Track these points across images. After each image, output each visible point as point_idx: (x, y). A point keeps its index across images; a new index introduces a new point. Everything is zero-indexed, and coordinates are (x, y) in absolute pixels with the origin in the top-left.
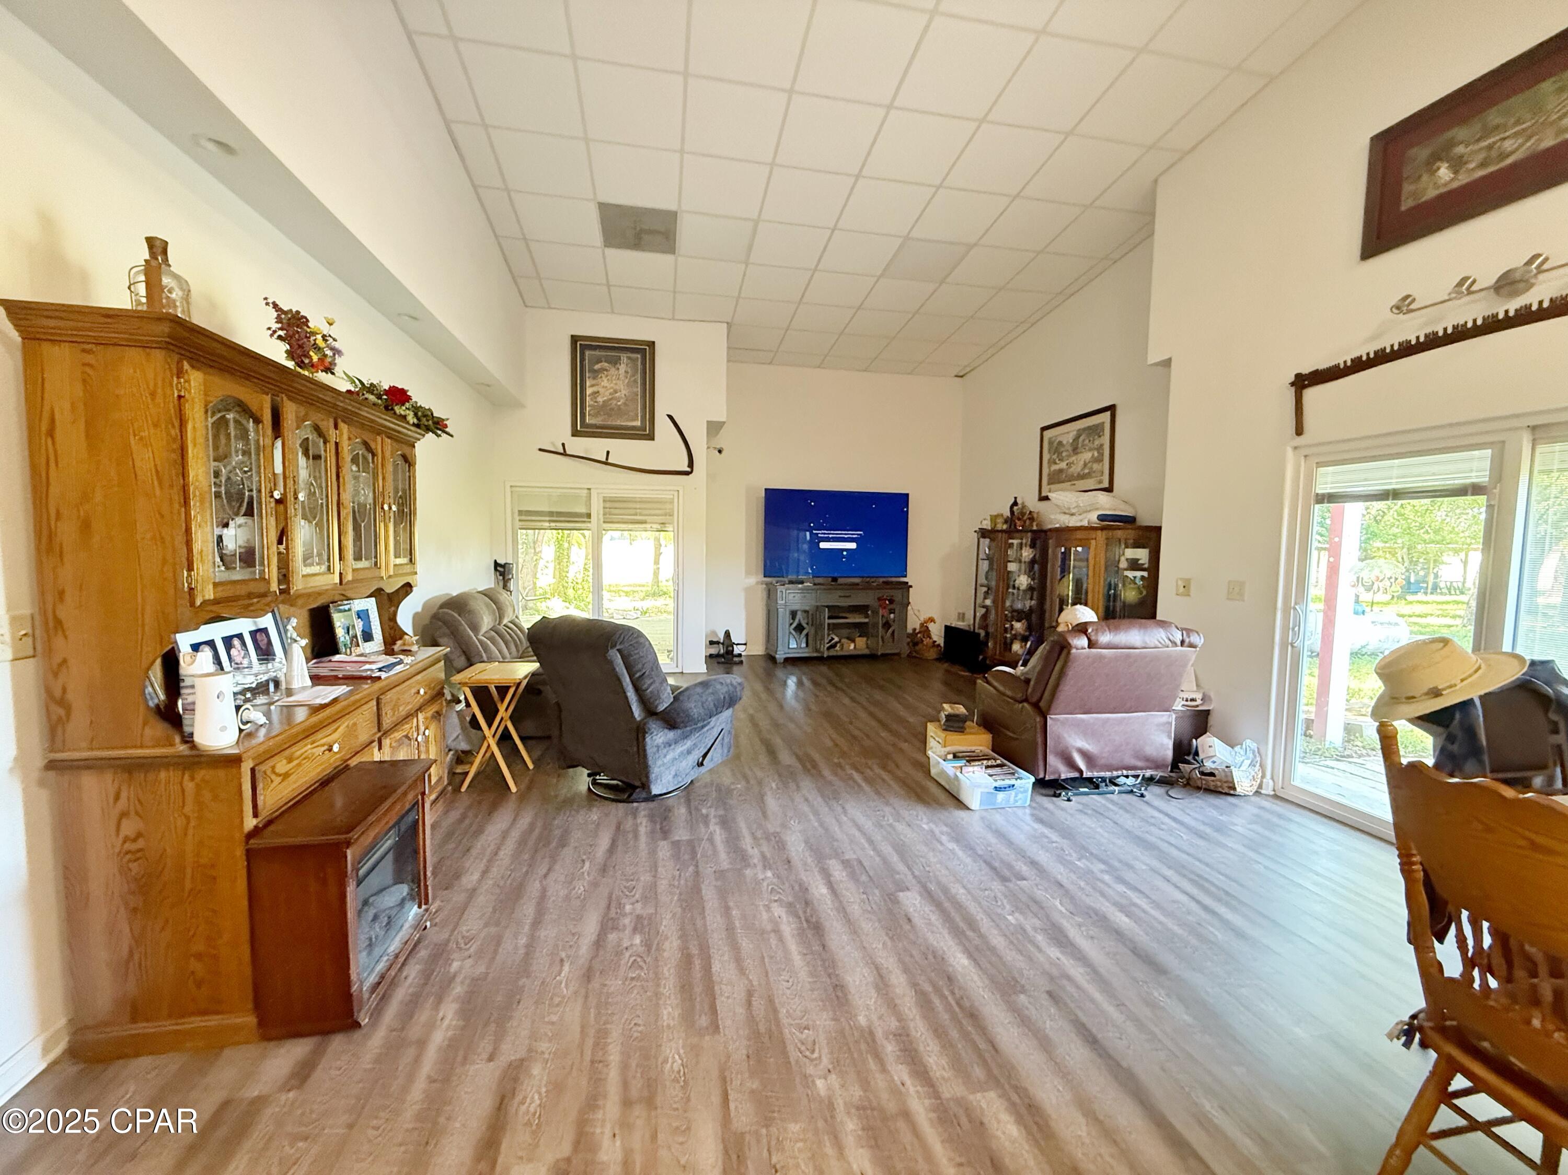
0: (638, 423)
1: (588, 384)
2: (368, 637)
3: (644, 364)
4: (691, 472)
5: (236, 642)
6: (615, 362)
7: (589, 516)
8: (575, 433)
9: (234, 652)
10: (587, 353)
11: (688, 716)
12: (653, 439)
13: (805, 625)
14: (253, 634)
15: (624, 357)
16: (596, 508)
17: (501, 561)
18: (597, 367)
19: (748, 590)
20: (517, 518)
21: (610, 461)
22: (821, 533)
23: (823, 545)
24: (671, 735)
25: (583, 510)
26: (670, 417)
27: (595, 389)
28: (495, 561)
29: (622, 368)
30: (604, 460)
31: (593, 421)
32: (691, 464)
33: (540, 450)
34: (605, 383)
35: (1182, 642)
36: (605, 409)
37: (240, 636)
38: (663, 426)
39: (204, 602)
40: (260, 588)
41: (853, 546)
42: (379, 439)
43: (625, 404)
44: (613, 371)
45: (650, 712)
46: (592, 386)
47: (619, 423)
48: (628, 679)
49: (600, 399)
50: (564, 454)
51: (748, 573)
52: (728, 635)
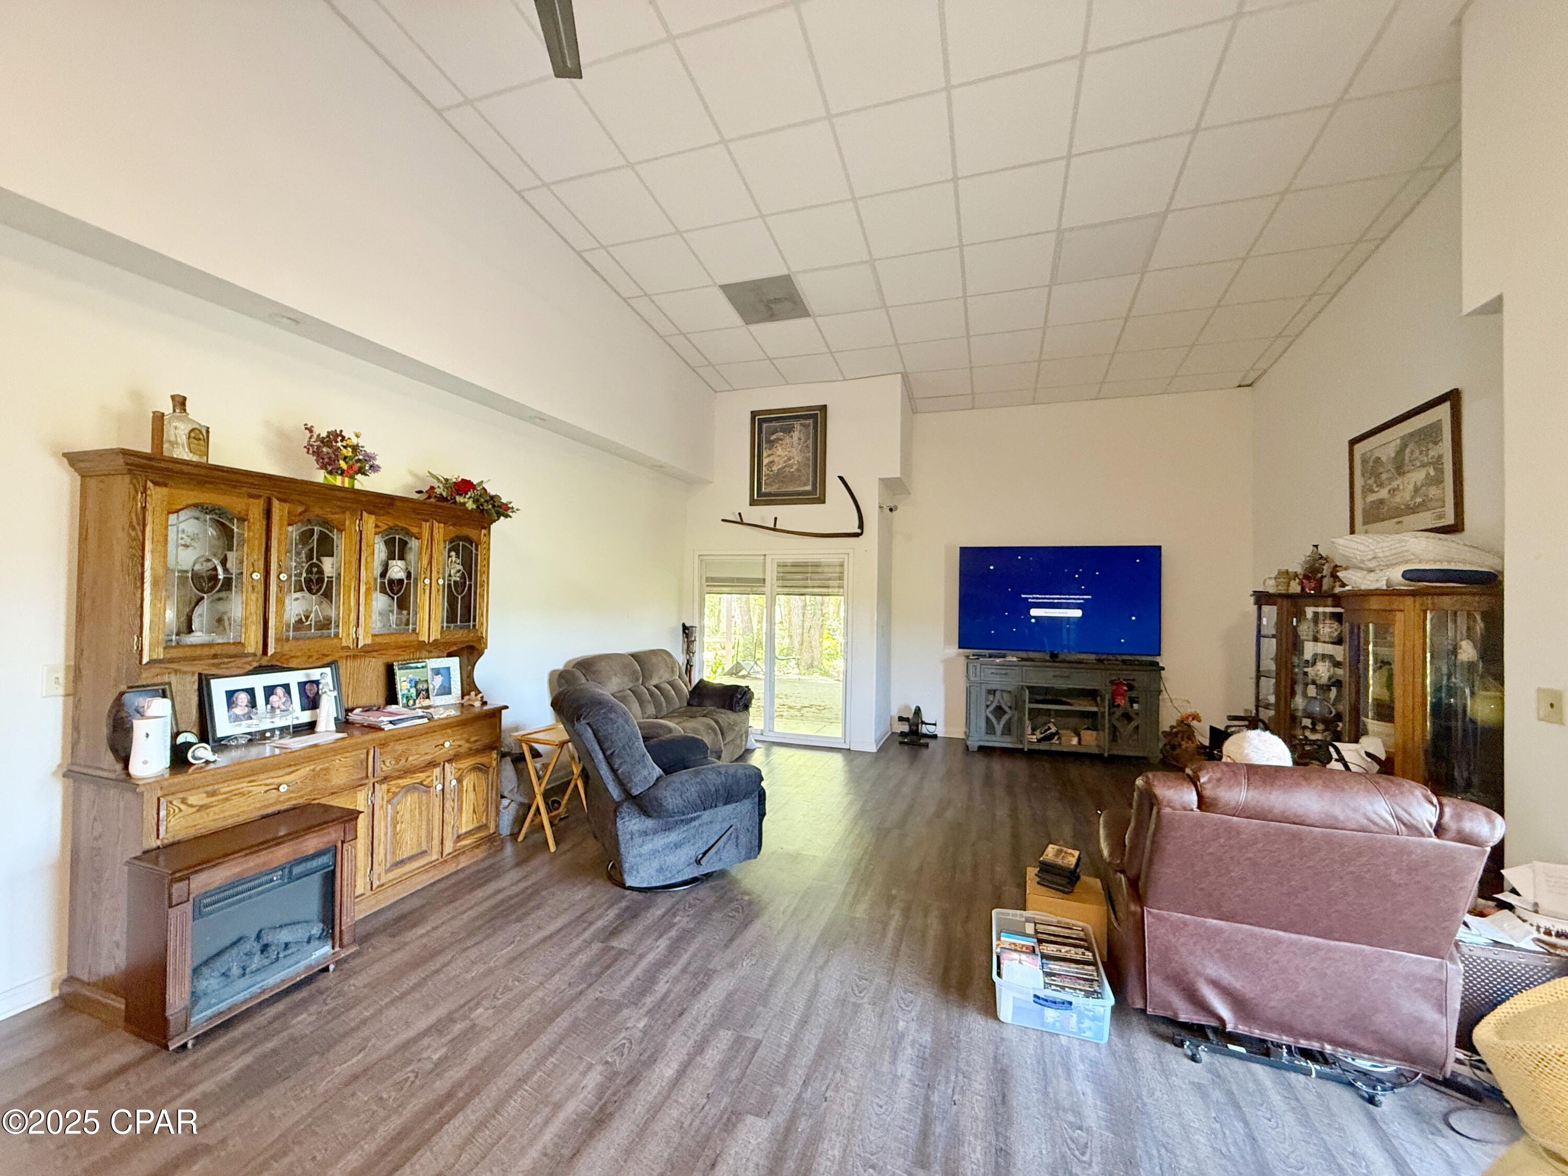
0: (809, 488)
1: (765, 454)
2: (446, 690)
3: (815, 428)
4: (861, 534)
5: (280, 691)
6: (789, 430)
7: (764, 580)
8: (753, 503)
9: (273, 699)
10: (765, 425)
11: (661, 805)
12: (824, 502)
13: (1007, 709)
14: (302, 685)
15: (797, 425)
16: (771, 574)
17: (687, 625)
18: (772, 438)
19: (947, 662)
20: (705, 584)
21: (778, 527)
22: (1032, 598)
23: (1034, 612)
24: (650, 823)
25: (761, 577)
26: (841, 478)
27: (771, 459)
28: (684, 625)
29: (796, 435)
30: (772, 526)
31: (773, 489)
32: (861, 526)
33: (723, 520)
34: (780, 451)
36: (779, 476)
37: (286, 687)
38: (833, 487)
39: (152, 662)
40: (233, 650)
41: (1078, 613)
42: (426, 526)
43: (798, 470)
44: (787, 440)
45: (629, 797)
46: (769, 456)
47: (791, 489)
48: (601, 756)
49: (775, 468)
50: (742, 523)
51: (947, 642)
52: (918, 711)
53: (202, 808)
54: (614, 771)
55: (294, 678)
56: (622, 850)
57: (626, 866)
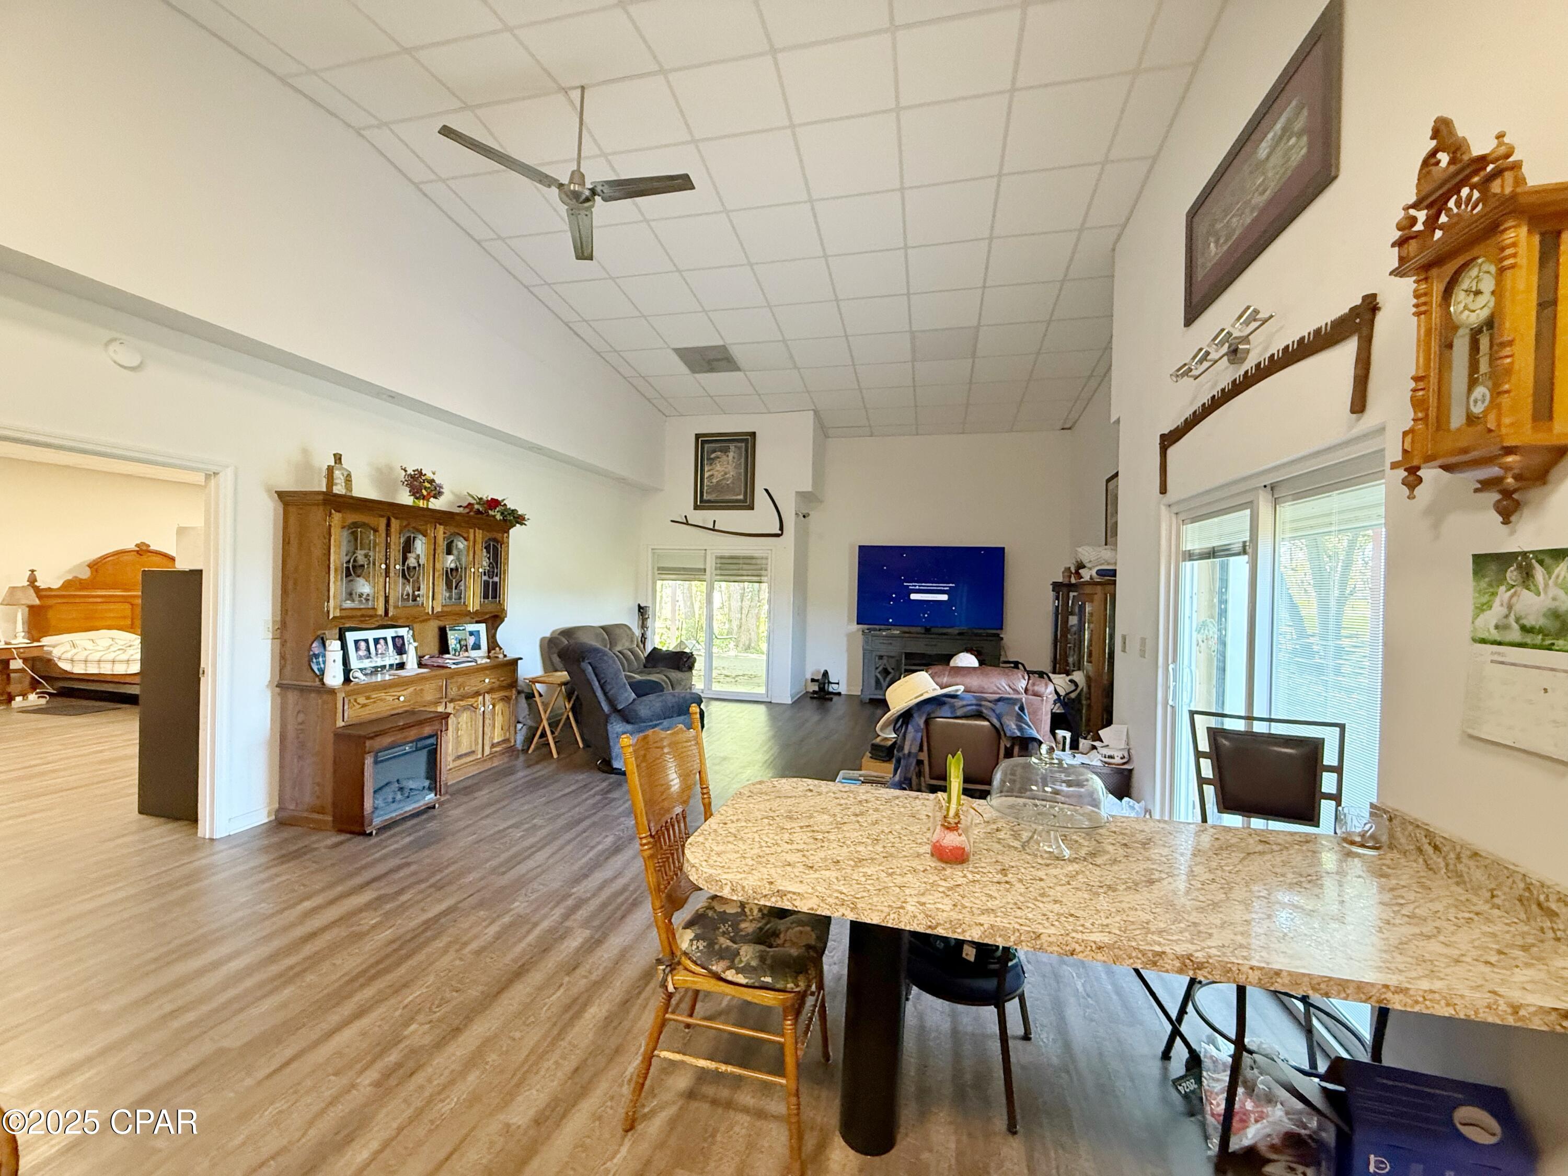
0: (741, 497)
1: (706, 469)
2: (477, 647)
3: (747, 451)
4: (782, 534)
5: (382, 641)
6: (725, 451)
7: (705, 570)
8: (696, 507)
9: (379, 646)
10: (706, 446)
11: (637, 714)
12: (753, 509)
13: (891, 670)
14: (393, 638)
15: (732, 446)
16: (710, 564)
17: (642, 605)
18: (713, 456)
19: (850, 636)
20: (657, 572)
21: (716, 528)
22: (911, 586)
23: (914, 596)
24: (629, 727)
25: (702, 567)
26: (767, 490)
27: (710, 473)
28: (639, 605)
29: (731, 454)
30: (712, 527)
31: (711, 497)
32: (781, 528)
33: (672, 521)
34: (718, 467)
35: (1026, 691)
36: (718, 487)
37: (385, 639)
38: (760, 497)
39: (334, 618)
41: (944, 597)
42: (472, 531)
43: (733, 483)
44: (724, 458)
45: (615, 710)
46: (709, 471)
47: (727, 498)
48: (597, 683)
49: (714, 481)
50: (687, 523)
51: (850, 621)
52: (826, 674)
53: (364, 706)
54: (605, 694)
55: (389, 633)
56: (611, 744)
57: (614, 755)
